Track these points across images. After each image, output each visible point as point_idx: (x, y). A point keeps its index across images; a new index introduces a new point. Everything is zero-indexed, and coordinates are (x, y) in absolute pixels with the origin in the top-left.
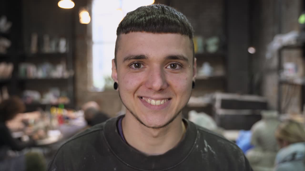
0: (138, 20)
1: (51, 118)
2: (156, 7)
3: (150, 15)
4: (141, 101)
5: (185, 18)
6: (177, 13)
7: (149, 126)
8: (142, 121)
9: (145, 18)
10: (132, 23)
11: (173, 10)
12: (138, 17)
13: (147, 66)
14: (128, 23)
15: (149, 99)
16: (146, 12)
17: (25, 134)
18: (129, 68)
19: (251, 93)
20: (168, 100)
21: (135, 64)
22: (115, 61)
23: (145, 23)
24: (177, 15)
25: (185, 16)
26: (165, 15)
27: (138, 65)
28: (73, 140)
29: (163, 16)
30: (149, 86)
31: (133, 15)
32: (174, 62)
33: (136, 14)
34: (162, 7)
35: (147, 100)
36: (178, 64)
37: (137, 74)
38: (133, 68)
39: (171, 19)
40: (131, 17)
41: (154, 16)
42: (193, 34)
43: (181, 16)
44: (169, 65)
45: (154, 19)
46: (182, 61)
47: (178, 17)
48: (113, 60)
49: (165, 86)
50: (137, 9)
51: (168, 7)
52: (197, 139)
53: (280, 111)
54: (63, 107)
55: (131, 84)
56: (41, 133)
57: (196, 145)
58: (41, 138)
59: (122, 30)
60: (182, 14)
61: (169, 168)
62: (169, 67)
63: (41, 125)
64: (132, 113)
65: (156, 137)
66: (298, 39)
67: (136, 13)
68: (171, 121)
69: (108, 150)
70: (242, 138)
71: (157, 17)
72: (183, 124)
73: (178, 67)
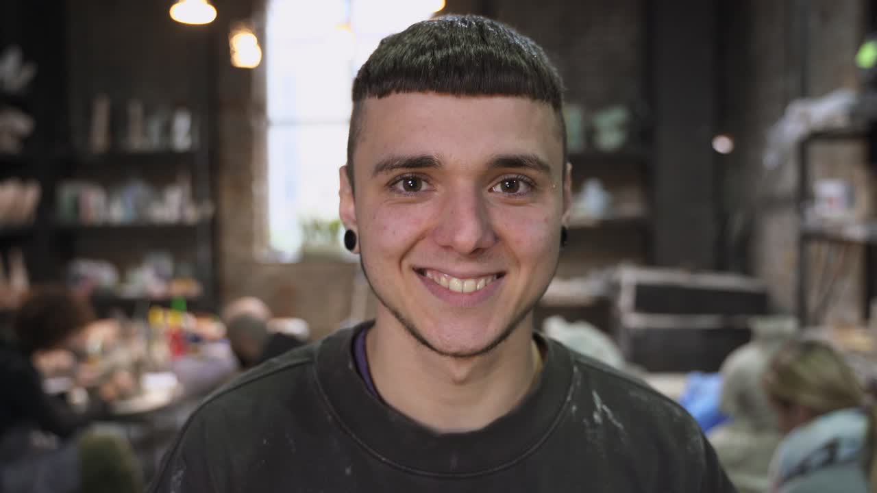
0: (415, 58)
1: (150, 339)
2: (463, 25)
3: (448, 48)
4: (423, 280)
5: (542, 53)
6: (521, 41)
7: (445, 349)
8: (425, 336)
9: (433, 54)
10: (398, 67)
11: (509, 31)
12: (414, 50)
13: (439, 187)
14: (387, 69)
15: (445, 277)
16: (436, 37)
17: (78, 384)
18: (389, 190)
19: (720, 266)
20: (495, 278)
21: (406, 180)
22: (349, 172)
23: (433, 67)
24: (521, 44)
25: (541, 49)
26: (487, 45)
27: (413, 185)
28: (229, 391)
29: (481, 48)
30: (445, 242)
31: (400, 45)
32: (513, 173)
33: (406, 44)
34: (480, 24)
35: (439, 278)
36: (522, 180)
37: (411, 208)
38: (400, 192)
39: (503, 56)
40: (393, 51)
41: (457, 49)
42: (562, 97)
43: (529, 47)
44: (498, 183)
45: (457, 56)
46: (533, 173)
47: (522, 50)
48: (341, 169)
49: (489, 239)
50: (410, 27)
51: (495, 23)
52: (572, 389)
53: (804, 317)
54: (184, 305)
55: (394, 233)
56: (124, 379)
57: (570, 405)
58: (124, 395)
59: (370, 87)
60: (533, 43)
61: (496, 469)
62: (498, 188)
63: (123, 356)
64: (396, 314)
65: (461, 382)
66: (853, 114)
67: (408, 41)
68: (504, 337)
69: (330, 417)
70: (694, 393)
71: (465, 52)
72: (534, 347)
73: (522, 187)
